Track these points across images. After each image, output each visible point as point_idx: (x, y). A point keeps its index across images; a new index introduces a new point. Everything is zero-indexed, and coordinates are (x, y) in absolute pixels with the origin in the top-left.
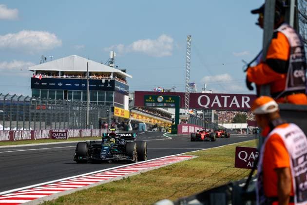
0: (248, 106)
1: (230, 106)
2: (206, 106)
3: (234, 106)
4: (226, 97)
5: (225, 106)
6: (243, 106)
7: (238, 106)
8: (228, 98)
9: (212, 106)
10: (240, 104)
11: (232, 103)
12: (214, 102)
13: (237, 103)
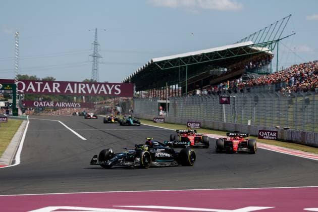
0: (59, 91)
1: (43, 91)
2: (22, 91)
3: (47, 90)
4: (39, 84)
5: (39, 91)
6: (54, 91)
7: (50, 91)
8: (41, 84)
9: (27, 90)
10: (52, 89)
11: (45, 88)
12: (29, 88)
13: (49, 88)
